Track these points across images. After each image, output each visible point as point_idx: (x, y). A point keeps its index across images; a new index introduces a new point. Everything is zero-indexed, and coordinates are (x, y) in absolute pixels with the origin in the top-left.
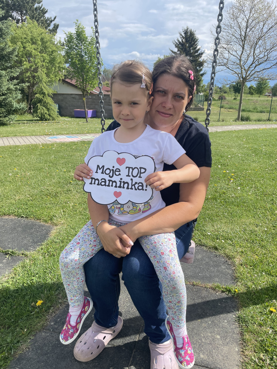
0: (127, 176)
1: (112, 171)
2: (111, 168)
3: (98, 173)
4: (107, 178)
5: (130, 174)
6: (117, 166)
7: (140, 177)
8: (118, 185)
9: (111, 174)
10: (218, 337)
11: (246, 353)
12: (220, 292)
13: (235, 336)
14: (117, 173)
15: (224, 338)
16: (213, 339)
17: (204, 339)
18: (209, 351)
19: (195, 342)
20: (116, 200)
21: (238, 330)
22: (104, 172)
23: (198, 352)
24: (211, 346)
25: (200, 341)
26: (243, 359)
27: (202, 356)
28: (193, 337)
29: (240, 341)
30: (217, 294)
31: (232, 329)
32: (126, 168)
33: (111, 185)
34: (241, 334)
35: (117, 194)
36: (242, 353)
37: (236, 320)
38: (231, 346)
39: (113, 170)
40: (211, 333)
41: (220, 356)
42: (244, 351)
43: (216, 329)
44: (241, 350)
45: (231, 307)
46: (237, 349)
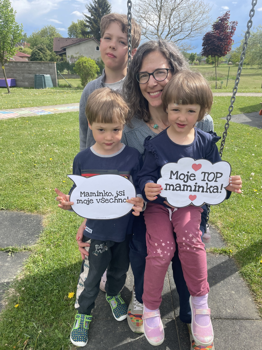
0: (202, 180)
1: (186, 177)
2: (186, 173)
3: (172, 179)
4: (182, 183)
5: (206, 179)
6: (192, 171)
7: (216, 181)
8: (193, 188)
9: (186, 179)
10: (233, 292)
11: (259, 301)
12: (218, 255)
13: (244, 289)
14: (192, 178)
15: (237, 292)
16: (231, 295)
17: (224, 296)
18: (232, 306)
19: (218, 301)
20: (192, 203)
21: (244, 284)
22: (178, 178)
23: (224, 308)
24: (231, 301)
25: (222, 299)
26: (258, 306)
27: (229, 311)
28: (215, 297)
29: (250, 292)
30: (217, 256)
31: (240, 283)
32: (202, 174)
33: (185, 189)
34: (248, 286)
35: (192, 198)
36: (255, 301)
37: (240, 276)
38: (245, 297)
39: (187, 175)
40: (227, 290)
41: (241, 307)
42: (257, 299)
43: (229, 286)
44: (254, 299)
45: (231, 265)
46: (250, 300)
